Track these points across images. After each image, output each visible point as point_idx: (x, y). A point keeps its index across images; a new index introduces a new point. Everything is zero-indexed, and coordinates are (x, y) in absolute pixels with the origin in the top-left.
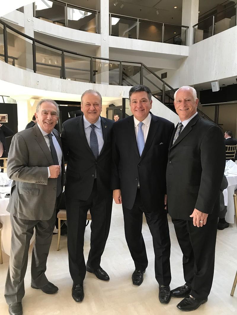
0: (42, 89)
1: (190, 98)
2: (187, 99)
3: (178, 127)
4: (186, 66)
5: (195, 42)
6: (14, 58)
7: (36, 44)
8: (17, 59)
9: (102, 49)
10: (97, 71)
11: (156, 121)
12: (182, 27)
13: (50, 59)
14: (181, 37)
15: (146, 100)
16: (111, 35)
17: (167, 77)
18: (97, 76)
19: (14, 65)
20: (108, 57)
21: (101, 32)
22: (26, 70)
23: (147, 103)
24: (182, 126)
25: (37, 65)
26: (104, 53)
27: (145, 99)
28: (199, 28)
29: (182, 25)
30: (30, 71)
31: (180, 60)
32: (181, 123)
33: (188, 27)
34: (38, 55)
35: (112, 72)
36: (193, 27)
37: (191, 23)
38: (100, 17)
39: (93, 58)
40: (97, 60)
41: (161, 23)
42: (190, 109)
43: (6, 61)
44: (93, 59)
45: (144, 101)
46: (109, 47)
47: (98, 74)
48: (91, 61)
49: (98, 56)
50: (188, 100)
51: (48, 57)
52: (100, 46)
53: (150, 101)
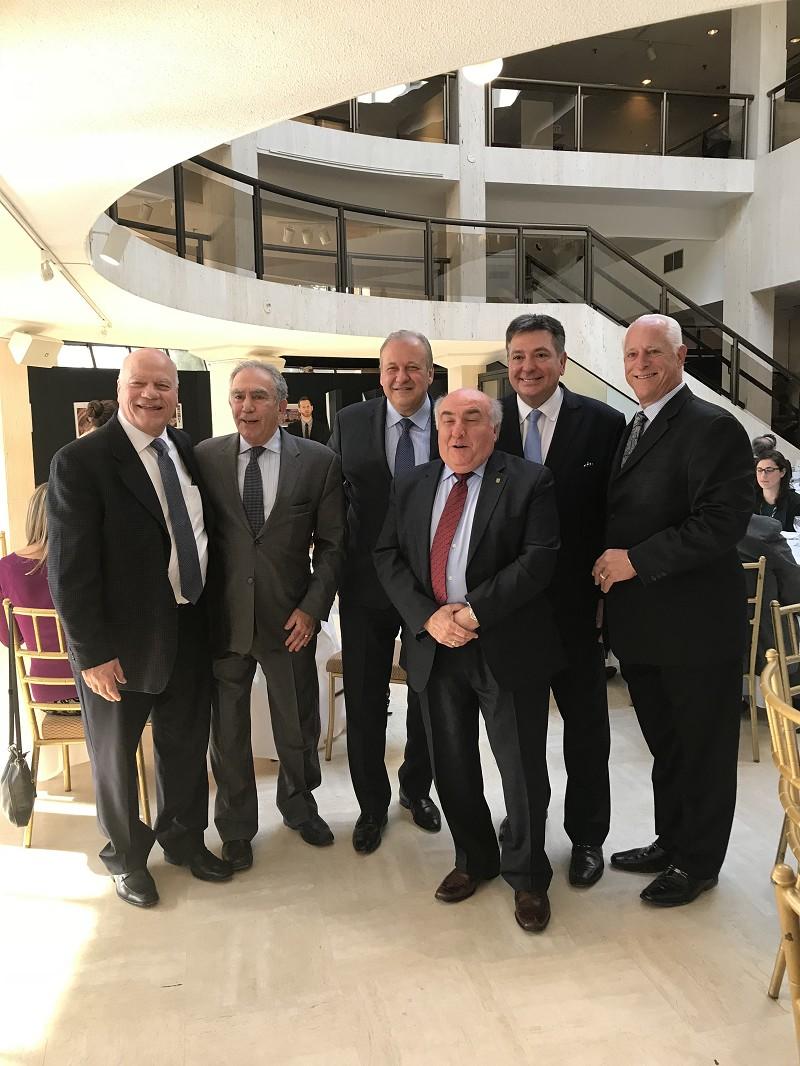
0: (280, 327)
1: (657, 345)
2: (650, 349)
3: (636, 422)
4: (744, 227)
5: (775, 143)
6: (201, 238)
7: (264, 194)
8: (208, 238)
9: (464, 191)
10: (448, 261)
11: (575, 406)
12: (731, 100)
13: (305, 231)
14: (728, 132)
15: (547, 353)
16: (493, 145)
17: (684, 264)
18: (448, 275)
19: (200, 261)
20: (481, 217)
21: (461, 137)
22: (234, 272)
23: (549, 361)
24: (645, 419)
25: (266, 253)
26: (471, 205)
27: (546, 350)
28: (789, 97)
29: (732, 91)
30: (247, 276)
31: (726, 208)
32: (642, 413)
33: (751, 98)
34: (269, 222)
35: (495, 261)
36: (769, 95)
37: (761, 85)
38: (458, 91)
39: (433, 222)
40: (449, 229)
41: (659, 91)
42: (661, 374)
43: (181, 252)
44: (434, 227)
45: (541, 355)
46: (488, 185)
47: (451, 269)
48: (427, 234)
49: (452, 215)
50: (655, 351)
51: (297, 225)
52: (457, 182)
53: (558, 356)
